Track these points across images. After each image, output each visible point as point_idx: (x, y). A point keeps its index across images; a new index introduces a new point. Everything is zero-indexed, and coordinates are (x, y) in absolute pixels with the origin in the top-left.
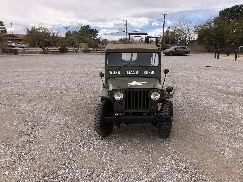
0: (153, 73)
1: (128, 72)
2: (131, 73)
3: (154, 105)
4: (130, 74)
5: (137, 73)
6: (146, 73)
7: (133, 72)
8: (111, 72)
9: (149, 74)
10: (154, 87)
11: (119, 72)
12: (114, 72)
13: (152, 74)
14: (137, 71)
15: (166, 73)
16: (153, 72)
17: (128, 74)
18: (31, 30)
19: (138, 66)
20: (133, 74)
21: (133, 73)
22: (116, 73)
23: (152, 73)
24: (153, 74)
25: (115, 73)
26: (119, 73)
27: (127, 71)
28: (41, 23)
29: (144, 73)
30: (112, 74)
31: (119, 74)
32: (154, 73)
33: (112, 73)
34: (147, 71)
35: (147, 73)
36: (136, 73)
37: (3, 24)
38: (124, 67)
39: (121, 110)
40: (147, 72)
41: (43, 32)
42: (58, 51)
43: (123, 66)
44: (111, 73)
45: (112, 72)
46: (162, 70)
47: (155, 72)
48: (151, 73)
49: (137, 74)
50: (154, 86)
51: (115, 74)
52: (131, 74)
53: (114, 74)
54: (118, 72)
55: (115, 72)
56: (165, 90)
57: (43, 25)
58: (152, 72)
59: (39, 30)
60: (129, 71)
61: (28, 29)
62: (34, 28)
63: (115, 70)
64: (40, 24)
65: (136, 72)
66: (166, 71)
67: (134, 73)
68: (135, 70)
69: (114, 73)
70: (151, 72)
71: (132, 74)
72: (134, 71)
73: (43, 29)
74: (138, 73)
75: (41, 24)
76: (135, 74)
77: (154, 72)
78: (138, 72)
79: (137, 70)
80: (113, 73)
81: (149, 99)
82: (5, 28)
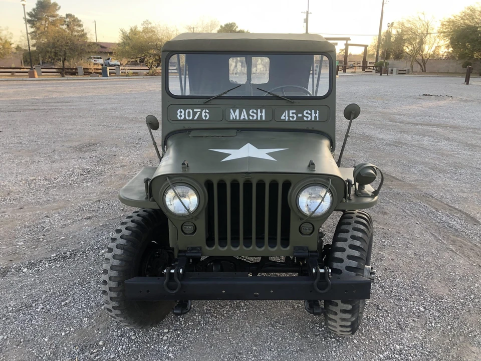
0: (309, 116)
1: (234, 115)
2: (242, 117)
3: (311, 231)
4: (240, 121)
5: (261, 117)
6: (289, 119)
7: (248, 115)
8: (181, 114)
9: (300, 120)
10: (309, 166)
11: (205, 114)
12: (189, 113)
13: (307, 121)
14: (261, 112)
15: (352, 117)
16: (311, 115)
17: (235, 121)
18: (129, 33)
19: (265, 94)
20: (249, 121)
21: (248, 117)
22: (195, 118)
23: (307, 117)
24: (311, 121)
25: (194, 116)
26: (206, 116)
27: (231, 111)
28: (148, 21)
29: (283, 117)
30: (185, 119)
31: (206, 121)
32: (315, 117)
33: (182, 118)
34: (291, 112)
35: (293, 117)
36: (259, 119)
37: (81, 23)
38: (219, 97)
39: (193, 249)
40: (291, 115)
41: (150, 37)
42: (176, 71)
43: (216, 94)
44: (181, 116)
45: (185, 114)
46: (340, 106)
47: (317, 115)
48: (305, 119)
49: (261, 121)
50: (312, 165)
51: (192, 120)
52: (244, 120)
53: (189, 120)
54: (203, 114)
55: (195, 114)
56: (349, 178)
57: (150, 23)
58: (307, 113)
59: (143, 34)
60: (237, 111)
61: (124, 31)
62: (135, 29)
63: (193, 107)
64: (144, 22)
65: (259, 114)
66: (352, 112)
67: (251, 118)
68: (256, 107)
69: (189, 116)
70: (304, 116)
71: (247, 121)
72: (253, 112)
73: (149, 32)
74: (264, 119)
75: (146, 22)
76: (256, 121)
77: (313, 115)
78: (263, 114)
79: (261, 107)
80: (187, 118)
81: (291, 211)
82: (83, 31)
